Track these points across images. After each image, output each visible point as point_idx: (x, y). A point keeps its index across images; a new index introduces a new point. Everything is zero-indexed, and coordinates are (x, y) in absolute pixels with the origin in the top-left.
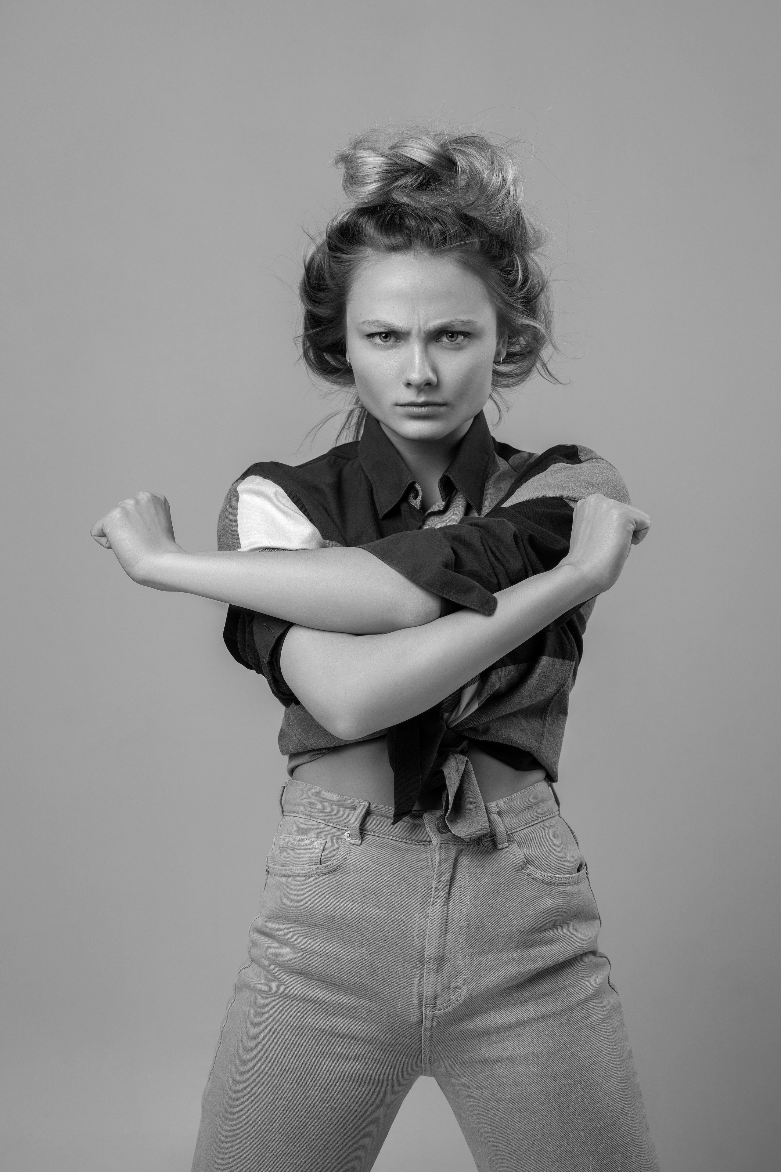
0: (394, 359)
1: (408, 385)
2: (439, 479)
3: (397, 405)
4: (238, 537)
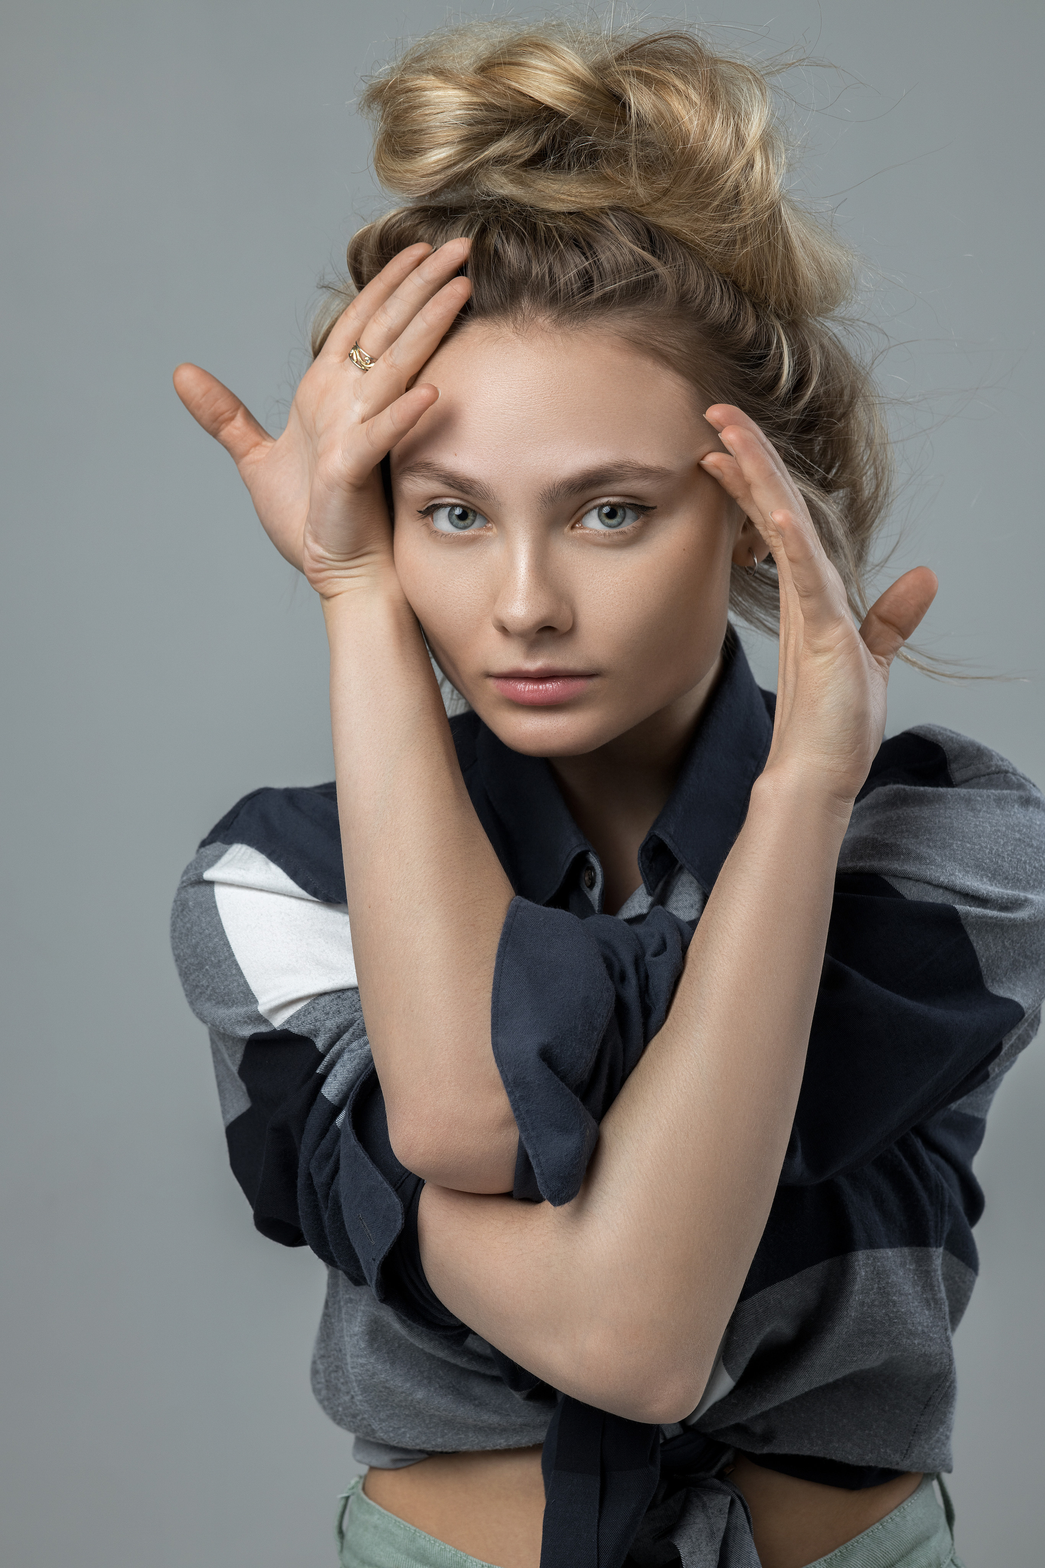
0: (478, 571)
1: (504, 630)
2: (639, 846)
3: (489, 675)
4: (241, 974)
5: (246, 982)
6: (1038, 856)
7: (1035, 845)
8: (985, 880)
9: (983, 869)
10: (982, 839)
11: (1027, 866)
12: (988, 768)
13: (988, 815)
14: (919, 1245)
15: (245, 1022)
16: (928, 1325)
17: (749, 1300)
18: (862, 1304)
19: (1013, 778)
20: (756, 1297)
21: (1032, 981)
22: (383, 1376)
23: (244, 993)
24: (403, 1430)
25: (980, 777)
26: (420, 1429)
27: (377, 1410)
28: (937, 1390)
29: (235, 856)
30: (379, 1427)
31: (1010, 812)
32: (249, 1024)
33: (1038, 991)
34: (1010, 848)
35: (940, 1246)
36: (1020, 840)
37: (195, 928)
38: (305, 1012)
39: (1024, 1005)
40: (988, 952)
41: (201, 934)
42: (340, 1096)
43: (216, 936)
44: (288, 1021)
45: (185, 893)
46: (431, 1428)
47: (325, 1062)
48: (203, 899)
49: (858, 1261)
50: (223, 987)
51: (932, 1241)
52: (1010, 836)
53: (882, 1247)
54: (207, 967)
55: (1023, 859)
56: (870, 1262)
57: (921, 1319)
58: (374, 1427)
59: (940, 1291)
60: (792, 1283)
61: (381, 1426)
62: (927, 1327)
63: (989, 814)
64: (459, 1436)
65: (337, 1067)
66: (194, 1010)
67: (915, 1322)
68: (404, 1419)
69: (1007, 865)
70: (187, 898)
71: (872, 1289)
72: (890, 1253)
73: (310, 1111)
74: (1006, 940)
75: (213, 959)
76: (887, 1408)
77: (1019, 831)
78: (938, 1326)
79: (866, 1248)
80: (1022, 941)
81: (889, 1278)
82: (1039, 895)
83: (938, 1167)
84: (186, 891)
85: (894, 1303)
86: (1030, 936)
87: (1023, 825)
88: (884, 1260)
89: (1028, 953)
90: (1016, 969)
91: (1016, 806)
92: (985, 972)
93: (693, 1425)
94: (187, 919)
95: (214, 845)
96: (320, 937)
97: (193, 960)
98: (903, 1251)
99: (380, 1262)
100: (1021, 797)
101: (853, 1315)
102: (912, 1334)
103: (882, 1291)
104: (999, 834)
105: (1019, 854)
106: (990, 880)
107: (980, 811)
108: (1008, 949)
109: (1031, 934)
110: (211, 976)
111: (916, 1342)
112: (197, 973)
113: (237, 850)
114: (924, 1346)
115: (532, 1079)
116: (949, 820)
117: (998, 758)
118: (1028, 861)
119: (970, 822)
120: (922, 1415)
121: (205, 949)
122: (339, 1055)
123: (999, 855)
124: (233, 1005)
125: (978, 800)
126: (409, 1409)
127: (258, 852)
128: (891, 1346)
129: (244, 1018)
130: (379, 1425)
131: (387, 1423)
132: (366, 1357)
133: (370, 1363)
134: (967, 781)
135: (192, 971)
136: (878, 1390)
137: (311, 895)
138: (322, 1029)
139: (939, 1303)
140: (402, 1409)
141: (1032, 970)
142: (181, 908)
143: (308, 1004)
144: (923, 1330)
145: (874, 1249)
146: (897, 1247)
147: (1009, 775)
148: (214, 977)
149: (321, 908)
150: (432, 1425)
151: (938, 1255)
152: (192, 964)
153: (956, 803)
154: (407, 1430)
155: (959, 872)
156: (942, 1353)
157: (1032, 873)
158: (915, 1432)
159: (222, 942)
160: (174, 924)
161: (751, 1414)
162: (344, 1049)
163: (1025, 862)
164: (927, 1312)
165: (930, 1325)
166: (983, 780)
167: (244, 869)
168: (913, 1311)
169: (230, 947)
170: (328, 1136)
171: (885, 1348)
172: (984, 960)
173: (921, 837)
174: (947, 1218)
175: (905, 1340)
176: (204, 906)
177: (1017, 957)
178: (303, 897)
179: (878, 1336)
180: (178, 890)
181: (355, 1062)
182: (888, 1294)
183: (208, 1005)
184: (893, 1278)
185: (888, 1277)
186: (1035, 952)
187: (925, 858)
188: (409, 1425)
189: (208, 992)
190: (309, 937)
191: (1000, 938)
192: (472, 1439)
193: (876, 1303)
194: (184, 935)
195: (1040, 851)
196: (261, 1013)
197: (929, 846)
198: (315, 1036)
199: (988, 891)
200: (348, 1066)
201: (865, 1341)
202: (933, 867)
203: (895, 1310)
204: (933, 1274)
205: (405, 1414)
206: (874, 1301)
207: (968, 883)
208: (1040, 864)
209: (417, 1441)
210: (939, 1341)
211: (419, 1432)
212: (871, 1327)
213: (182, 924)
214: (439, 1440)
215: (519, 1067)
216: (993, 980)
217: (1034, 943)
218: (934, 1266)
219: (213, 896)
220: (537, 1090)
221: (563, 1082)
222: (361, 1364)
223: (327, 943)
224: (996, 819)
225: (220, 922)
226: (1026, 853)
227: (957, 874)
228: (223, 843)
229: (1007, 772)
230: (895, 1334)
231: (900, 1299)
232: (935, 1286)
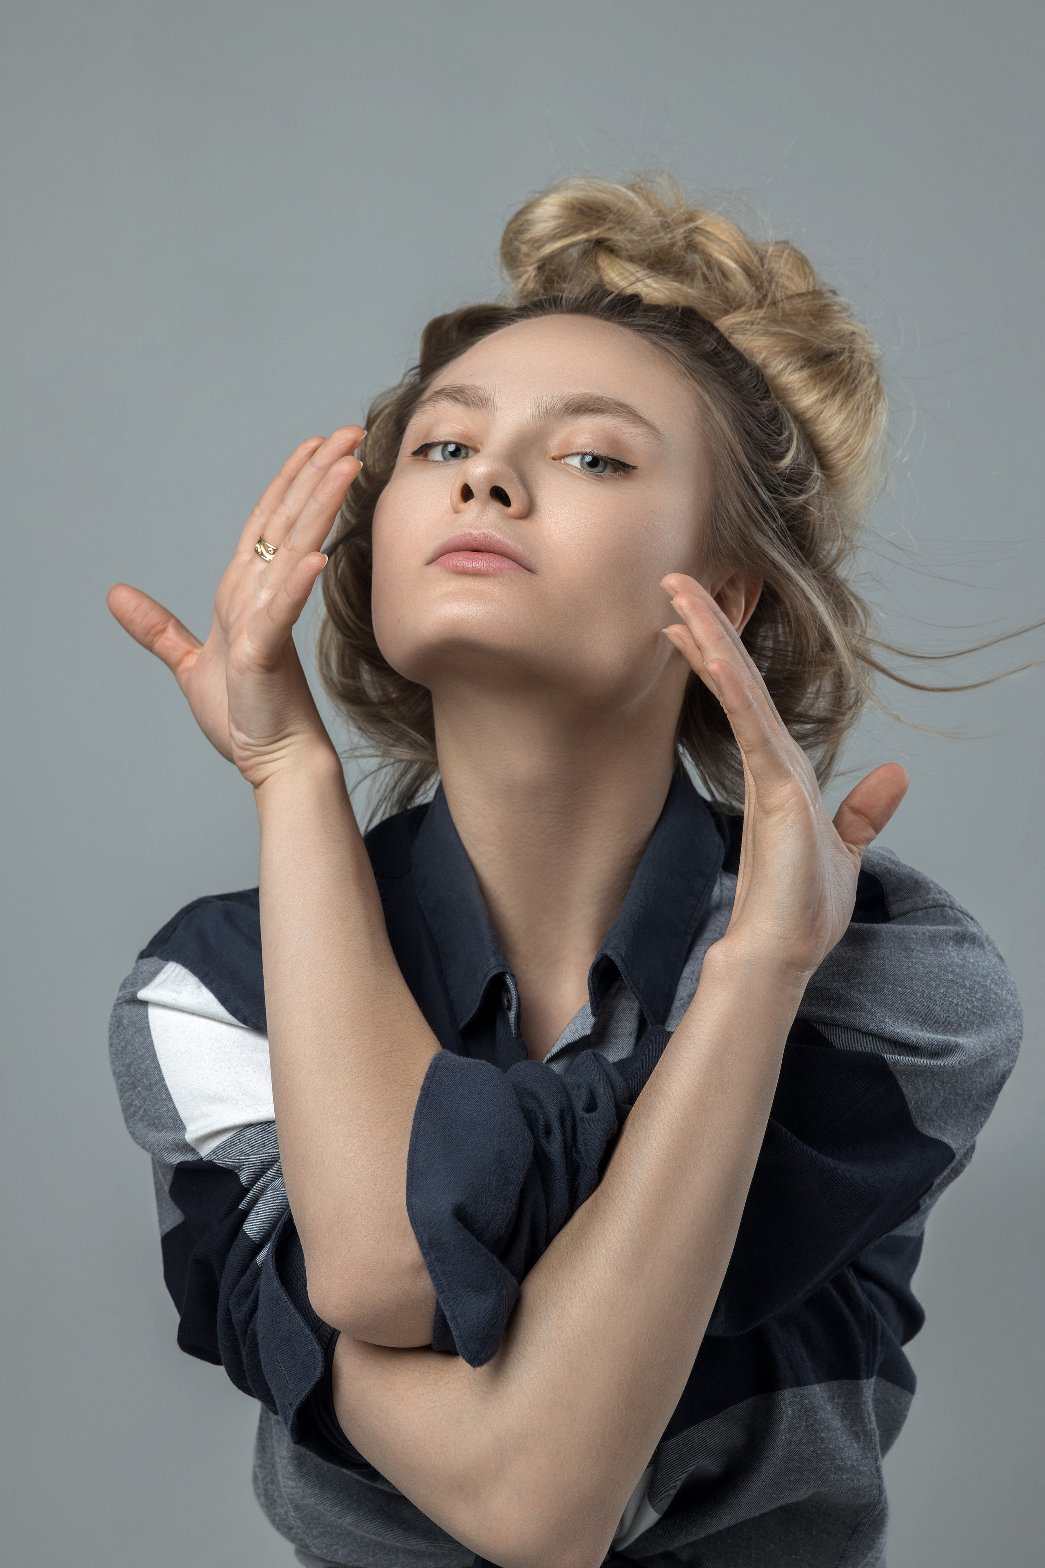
4: (171, 1100)
5: (174, 1108)
6: (971, 996)
7: (968, 985)
8: (915, 1025)
9: (914, 1014)
10: (914, 981)
11: (959, 1009)
12: (926, 902)
13: (922, 955)
14: (849, 1378)
15: (173, 1149)
16: (857, 1458)
17: (673, 1440)
18: (790, 1443)
19: (951, 912)
20: (679, 1437)
21: (963, 1118)
22: (312, 1500)
23: (173, 1119)
24: (335, 1547)
25: (917, 911)
26: (352, 1548)
27: (309, 1527)
28: (865, 1517)
29: (168, 977)
30: (312, 1543)
31: (944, 951)
32: (177, 1152)
33: (969, 1129)
34: (942, 991)
35: (872, 1377)
36: (952, 981)
37: (129, 1047)
38: (231, 1143)
39: (953, 1146)
40: (917, 1095)
41: (134, 1054)
42: (262, 1233)
43: (148, 1058)
44: (214, 1152)
45: (121, 1010)
46: (362, 1547)
47: (247, 1199)
48: (137, 1019)
49: (784, 1400)
50: (153, 1111)
51: (862, 1373)
52: (942, 977)
53: (810, 1384)
54: (140, 1088)
55: (955, 1001)
56: (797, 1400)
57: (850, 1453)
58: (307, 1542)
59: (870, 1423)
60: (717, 1422)
61: (314, 1542)
62: (857, 1461)
63: (922, 953)
64: (390, 1557)
65: (260, 1205)
66: (128, 1128)
67: (844, 1457)
68: (337, 1537)
69: (939, 1008)
70: (122, 1016)
71: (800, 1427)
72: (818, 1389)
73: (231, 1247)
74: (936, 1082)
75: (145, 1081)
76: (814, 1532)
77: (953, 972)
78: (867, 1458)
79: (792, 1386)
80: (953, 1081)
81: (817, 1415)
82: (971, 1037)
83: (871, 1296)
84: (122, 1008)
85: (823, 1440)
86: (961, 1076)
87: (957, 965)
88: (811, 1396)
89: (960, 1091)
90: (947, 1107)
91: (951, 944)
92: (914, 1113)
93: (621, 1552)
94: (122, 1037)
95: (151, 959)
96: (248, 1066)
97: (127, 1079)
98: (831, 1385)
99: (297, 1407)
100: (957, 934)
101: (780, 1454)
102: (840, 1469)
103: (810, 1429)
104: (932, 976)
105: (951, 996)
106: (920, 1025)
107: (913, 950)
108: (938, 1090)
109: (962, 1074)
110: (143, 1098)
111: (844, 1477)
112: (131, 1093)
113: (172, 969)
114: (852, 1480)
115: (447, 1240)
116: (881, 962)
117: (936, 891)
118: (960, 1003)
119: (902, 963)
120: (849, 1540)
121: (138, 1070)
122: (262, 1191)
123: (930, 999)
124: (162, 1130)
125: (912, 938)
126: (340, 1528)
127: (191, 974)
128: (818, 1482)
129: (171, 1145)
130: (312, 1541)
131: (320, 1540)
132: (295, 1481)
133: (300, 1487)
134: (903, 914)
135: (126, 1089)
136: (806, 1514)
137: (241, 1022)
138: (246, 1164)
139: (869, 1434)
140: (334, 1528)
141: (965, 1106)
142: (117, 1025)
143: (234, 1136)
144: (852, 1464)
145: (801, 1386)
146: (825, 1382)
147: (947, 909)
148: (146, 1099)
149: (251, 1035)
150: (363, 1544)
151: (869, 1387)
152: (127, 1083)
153: (890, 942)
154: (339, 1547)
155: (890, 1018)
156: (872, 1485)
157: (963, 1015)
158: (841, 1557)
159: (153, 1065)
160: (111, 1037)
161: (677, 1545)
162: (268, 1185)
163: (957, 1005)
164: (856, 1445)
165: (859, 1458)
166: (920, 914)
167: (177, 992)
168: (842, 1446)
169: (160, 1070)
170: (248, 1273)
171: (812, 1484)
172: (913, 1103)
173: (852, 981)
174: (879, 1348)
175: (832, 1476)
176: (137, 1025)
177: (947, 1096)
178: (234, 1023)
179: (805, 1473)
180: (114, 1006)
181: (278, 1201)
182: (817, 1431)
183: (140, 1125)
184: (822, 1414)
185: (816, 1413)
186: (967, 1089)
187: (855, 1004)
188: (341, 1543)
189: (141, 1113)
190: (237, 1065)
191: (930, 1081)
192: (401, 1560)
193: (804, 1441)
194: (119, 1052)
195: (973, 991)
196: (188, 1141)
197: (860, 991)
198: (239, 1170)
199: (918, 1039)
200: (271, 1205)
201: (792, 1479)
202: (863, 1014)
203: (823, 1447)
204: (863, 1406)
205: (337, 1532)
206: (801, 1439)
207: (898, 1030)
208: (972, 1005)
209: (349, 1559)
210: (869, 1473)
211: (351, 1550)
212: (798, 1464)
213: (118, 1041)
214: (371, 1559)
215: (434, 1228)
216: (923, 1119)
217: (965, 1082)
218: (864, 1399)
219: (147, 1016)
220: (453, 1250)
221: (479, 1241)
222: (291, 1486)
223: (255, 1072)
224: (929, 959)
225: (152, 1043)
226: (958, 995)
227: (887, 1020)
228: (160, 958)
229: (944, 906)
230: (822, 1471)
231: (828, 1435)
232: (865, 1418)
